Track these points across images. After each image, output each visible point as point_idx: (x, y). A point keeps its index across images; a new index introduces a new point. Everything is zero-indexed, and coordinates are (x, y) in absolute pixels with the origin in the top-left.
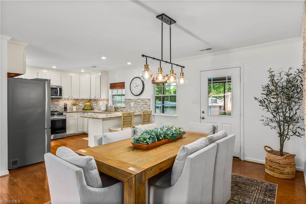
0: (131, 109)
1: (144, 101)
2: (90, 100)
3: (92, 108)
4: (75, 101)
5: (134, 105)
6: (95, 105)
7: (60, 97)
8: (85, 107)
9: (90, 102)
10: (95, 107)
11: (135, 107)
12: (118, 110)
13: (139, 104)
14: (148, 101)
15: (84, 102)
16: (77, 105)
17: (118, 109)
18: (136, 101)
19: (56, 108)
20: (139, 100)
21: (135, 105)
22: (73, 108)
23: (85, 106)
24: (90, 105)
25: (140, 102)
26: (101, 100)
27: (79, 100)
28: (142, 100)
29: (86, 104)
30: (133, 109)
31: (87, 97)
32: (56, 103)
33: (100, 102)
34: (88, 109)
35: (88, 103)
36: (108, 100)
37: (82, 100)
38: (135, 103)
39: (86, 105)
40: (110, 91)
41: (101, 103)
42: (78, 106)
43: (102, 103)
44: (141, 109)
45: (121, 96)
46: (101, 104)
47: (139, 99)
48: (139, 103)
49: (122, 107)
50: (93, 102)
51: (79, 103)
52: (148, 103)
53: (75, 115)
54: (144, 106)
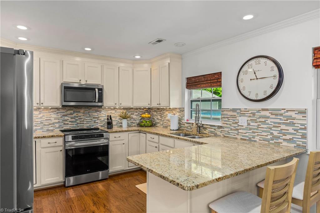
0: (240, 131)
1: (281, 115)
2: (149, 110)
3: (153, 124)
4: (125, 111)
5: (249, 124)
6: (158, 119)
7: (100, 104)
8: (142, 122)
9: (149, 113)
10: (157, 121)
11: (250, 129)
12: (205, 132)
13: (264, 123)
14: (300, 116)
15: (140, 112)
16: (129, 118)
17: (205, 129)
18: (254, 114)
19: (95, 122)
20: (267, 113)
21: (252, 124)
22: (122, 123)
23: (141, 119)
24: (150, 118)
25: (268, 117)
26: (170, 109)
27: (132, 108)
28: (276, 113)
29: (144, 115)
30: (244, 131)
31: (145, 104)
32: (95, 114)
33: (167, 113)
34: (146, 125)
35: (146, 115)
36: (182, 110)
37: (137, 109)
38: (249, 119)
39: (143, 118)
40: (187, 91)
41: (169, 115)
42: (130, 120)
43: (171, 116)
44: (272, 134)
45: (210, 103)
46: (168, 118)
47: (263, 110)
48: (263, 120)
49: (214, 126)
50: (155, 113)
51: (131, 114)
52: (295, 121)
53: (124, 136)
54: (283, 127)
